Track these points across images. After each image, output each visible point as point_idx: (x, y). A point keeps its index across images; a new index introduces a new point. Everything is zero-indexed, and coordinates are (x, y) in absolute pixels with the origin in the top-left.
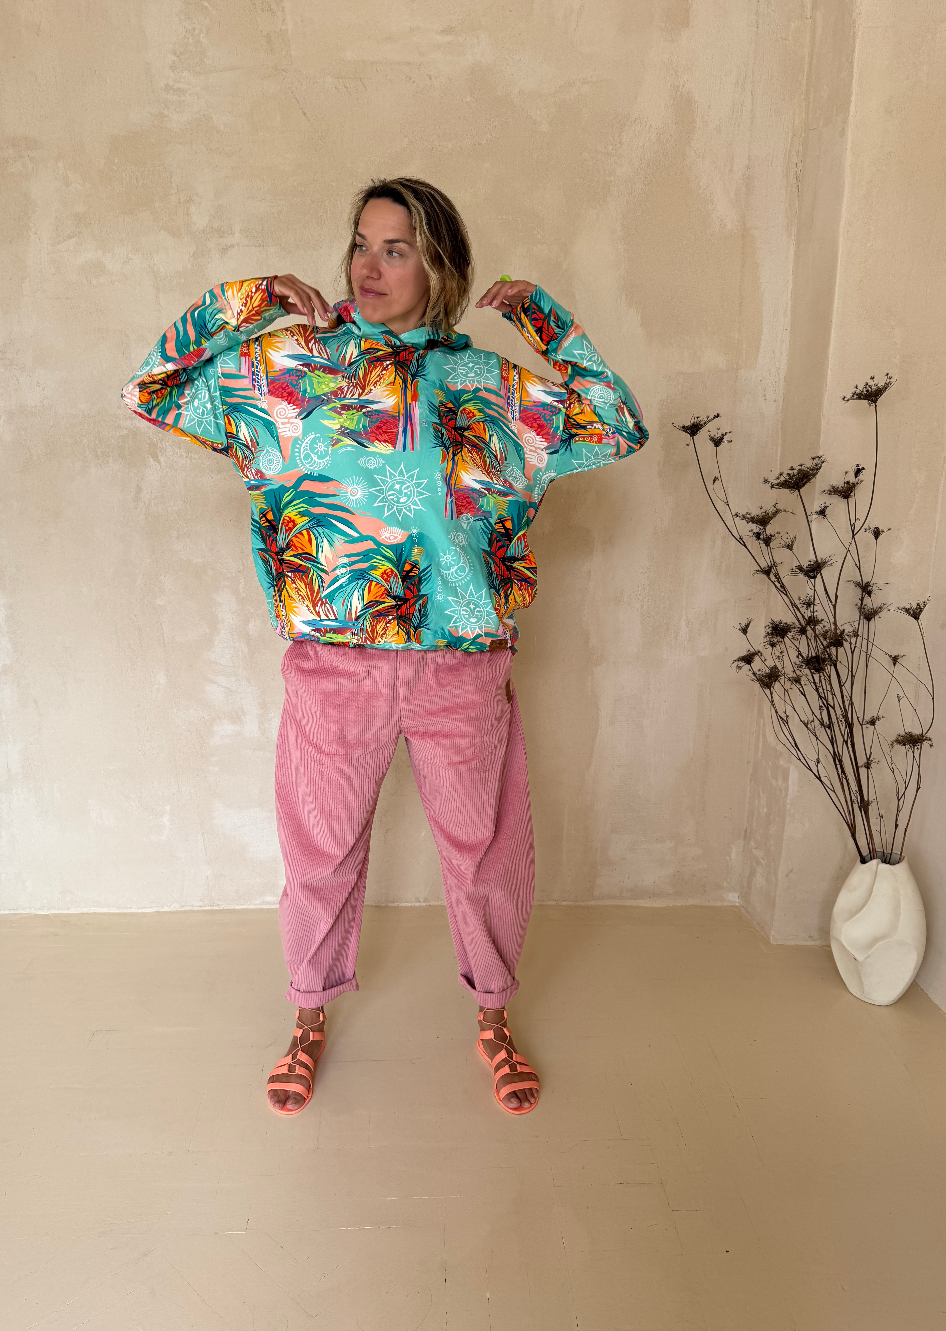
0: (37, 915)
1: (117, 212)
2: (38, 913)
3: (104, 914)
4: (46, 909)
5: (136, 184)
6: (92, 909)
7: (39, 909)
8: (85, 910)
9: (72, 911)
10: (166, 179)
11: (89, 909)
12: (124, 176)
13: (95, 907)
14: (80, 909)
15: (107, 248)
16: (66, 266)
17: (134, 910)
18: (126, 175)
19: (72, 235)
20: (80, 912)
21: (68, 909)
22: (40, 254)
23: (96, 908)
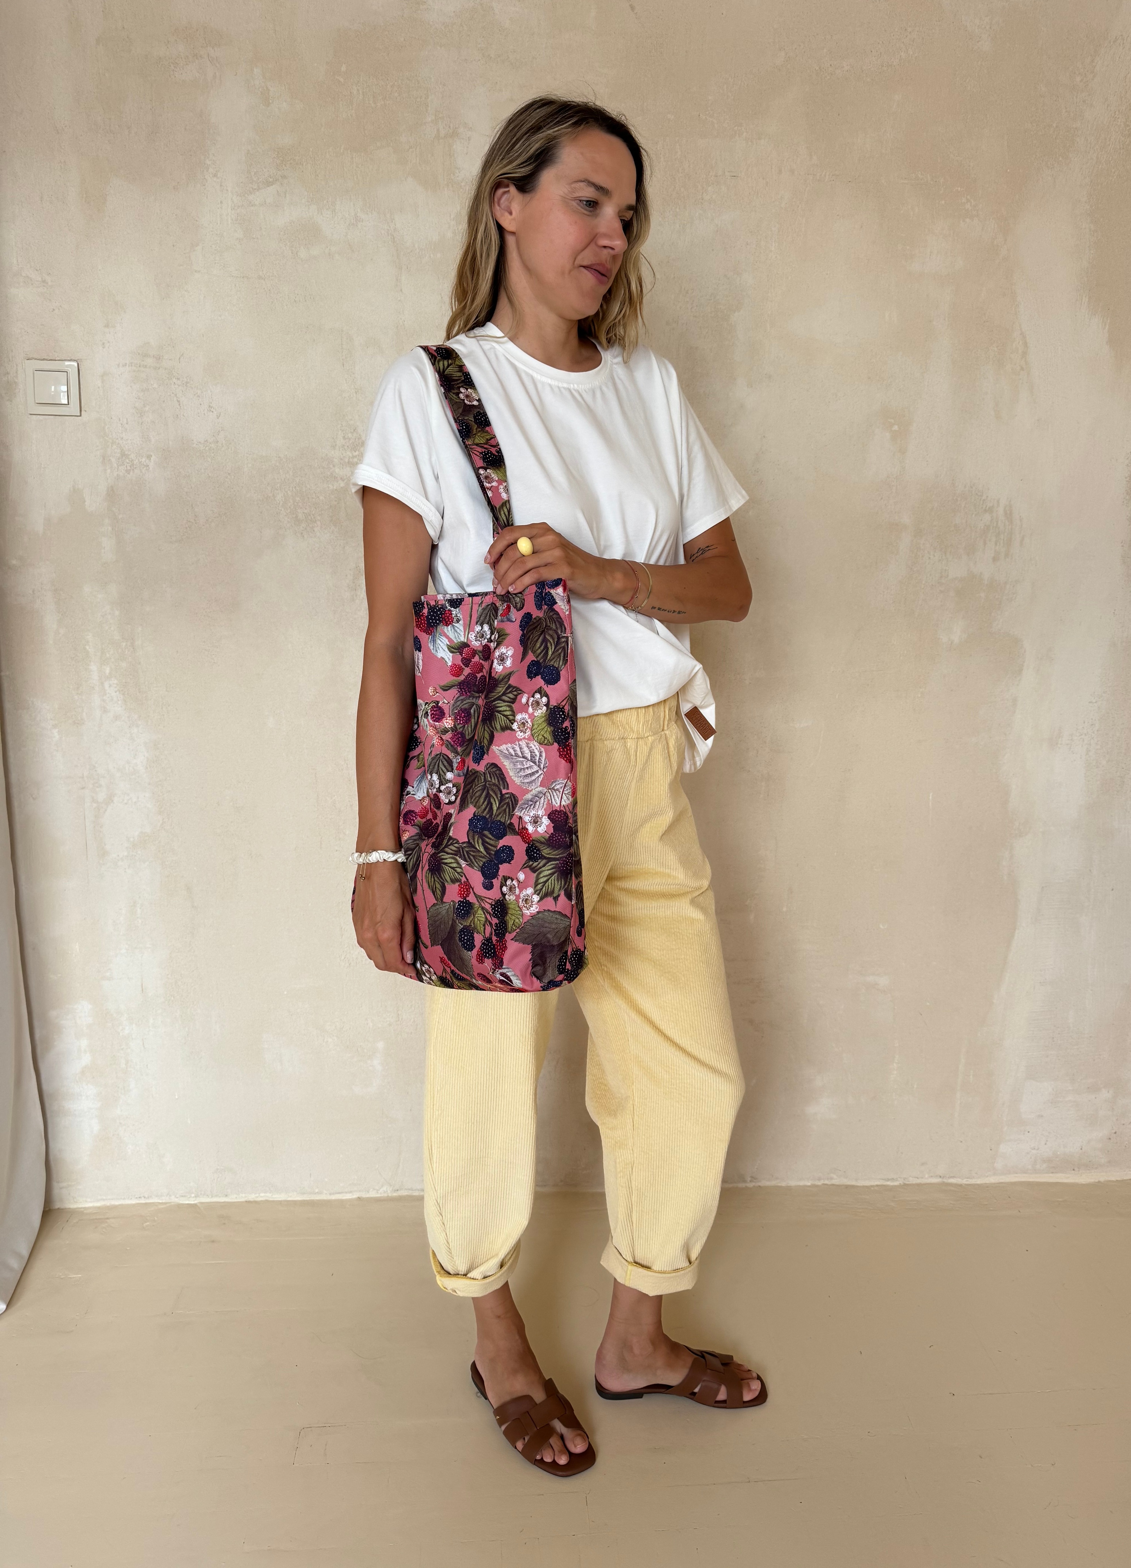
0: (180, 1206)
1: (342, 147)
2: (181, 1202)
3: (280, 1203)
4: (193, 1195)
5: (373, 105)
6: (262, 1195)
7: (182, 1196)
8: (252, 1197)
9: (233, 1198)
10: (418, 100)
11: (258, 1195)
12: (355, 93)
13: (265, 1192)
14: (243, 1195)
15: (325, 202)
16: (261, 229)
17: (324, 1197)
18: (358, 90)
19: (271, 180)
20: (243, 1200)
21: (226, 1196)
22: (221, 208)
23: (269, 1195)
